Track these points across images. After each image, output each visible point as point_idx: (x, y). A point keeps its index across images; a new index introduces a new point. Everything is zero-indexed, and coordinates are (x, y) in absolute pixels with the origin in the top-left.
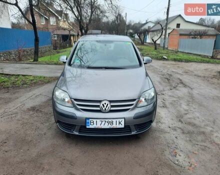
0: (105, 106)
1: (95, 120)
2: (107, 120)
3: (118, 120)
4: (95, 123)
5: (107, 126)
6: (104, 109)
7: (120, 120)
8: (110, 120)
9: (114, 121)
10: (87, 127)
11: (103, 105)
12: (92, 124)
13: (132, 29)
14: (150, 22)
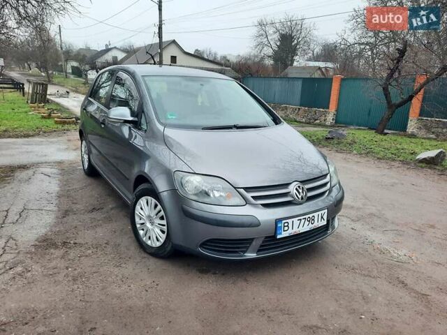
0: (301, 191)
1: (290, 221)
2: (307, 216)
3: (320, 213)
4: (290, 226)
5: (306, 227)
6: (300, 197)
7: (323, 212)
8: (311, 216)
9: (316, 214)
10: (279, 237)
11: (296, 189)
12: (286, 228)
13: (76, 60)
14: (115, 48)
